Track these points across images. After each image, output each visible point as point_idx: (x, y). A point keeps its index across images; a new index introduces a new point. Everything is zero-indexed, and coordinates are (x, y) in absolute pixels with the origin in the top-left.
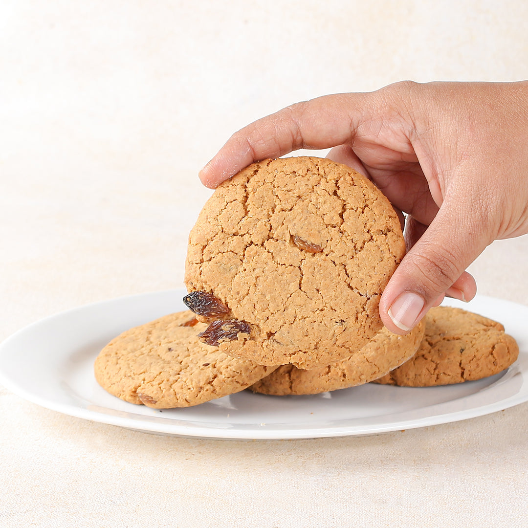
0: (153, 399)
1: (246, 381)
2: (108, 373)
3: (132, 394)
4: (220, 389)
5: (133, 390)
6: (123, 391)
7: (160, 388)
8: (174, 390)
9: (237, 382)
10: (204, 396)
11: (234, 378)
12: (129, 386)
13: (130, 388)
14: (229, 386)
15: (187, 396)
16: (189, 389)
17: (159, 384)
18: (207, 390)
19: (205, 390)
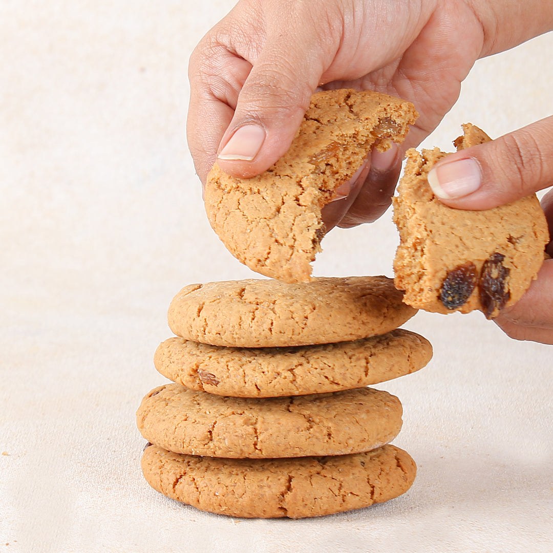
0: (216, 379)
1: (338, 379)
2: (170, 351)
3: (192, 373)
4: (302, 379)
5: (195, 367)
6: (182, 370)
7: (227, 366)
8: (244, 371)
9: (326, 377)
10: (280, 384)
11: (323, 371)
12: (190, 363)
13: (190, 365)
14: (314, 379)
15: (258, 381)
16: (263, 372)
17: (227, 362)
18: (285, 378)
19: (283, 376)
